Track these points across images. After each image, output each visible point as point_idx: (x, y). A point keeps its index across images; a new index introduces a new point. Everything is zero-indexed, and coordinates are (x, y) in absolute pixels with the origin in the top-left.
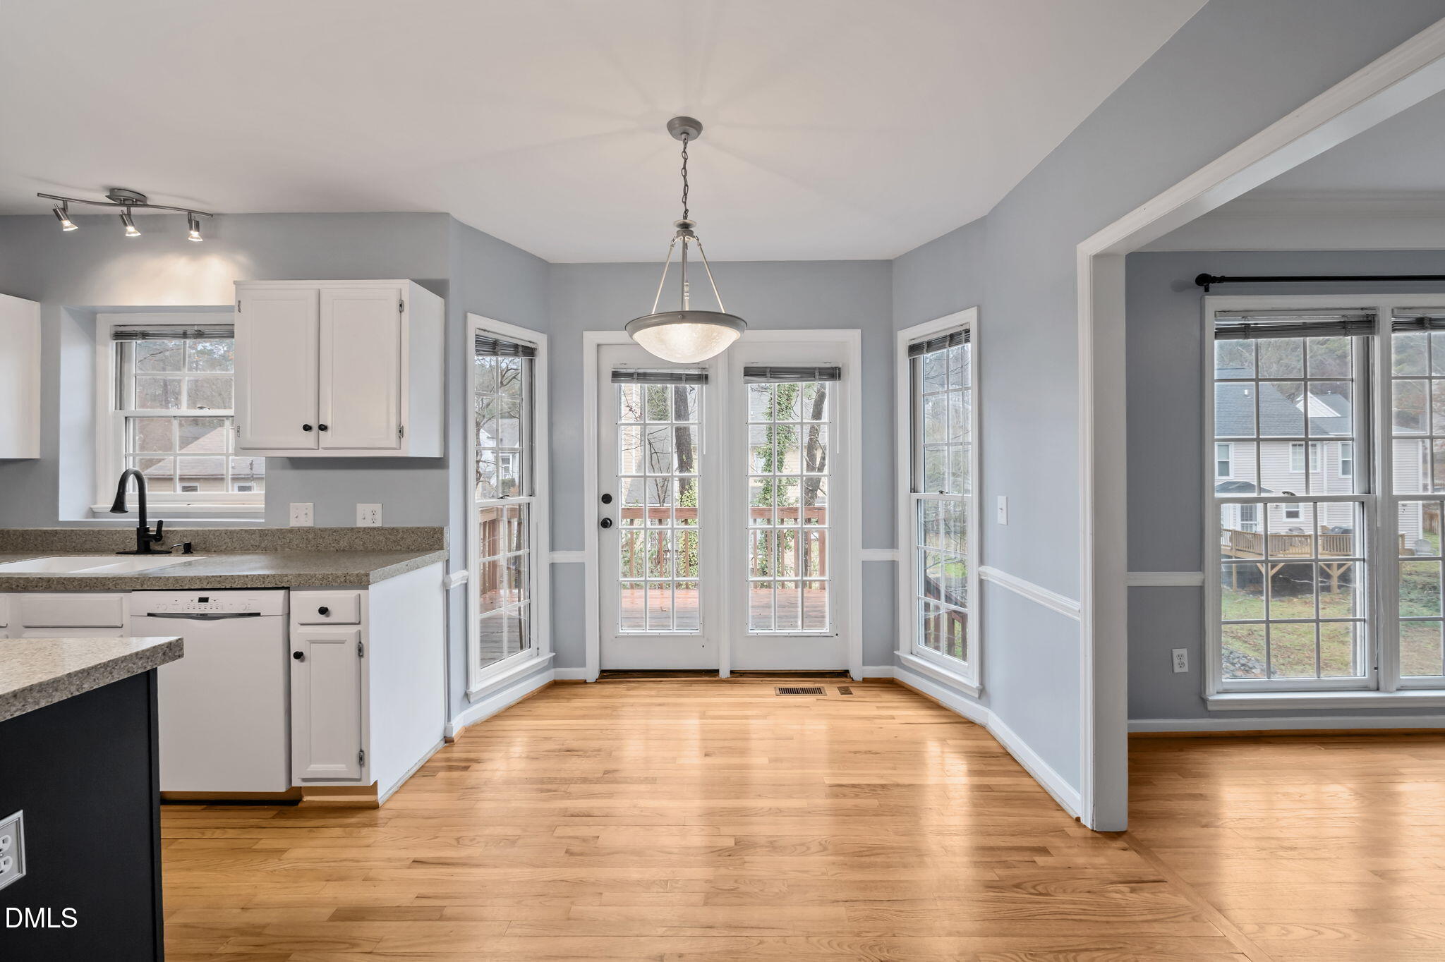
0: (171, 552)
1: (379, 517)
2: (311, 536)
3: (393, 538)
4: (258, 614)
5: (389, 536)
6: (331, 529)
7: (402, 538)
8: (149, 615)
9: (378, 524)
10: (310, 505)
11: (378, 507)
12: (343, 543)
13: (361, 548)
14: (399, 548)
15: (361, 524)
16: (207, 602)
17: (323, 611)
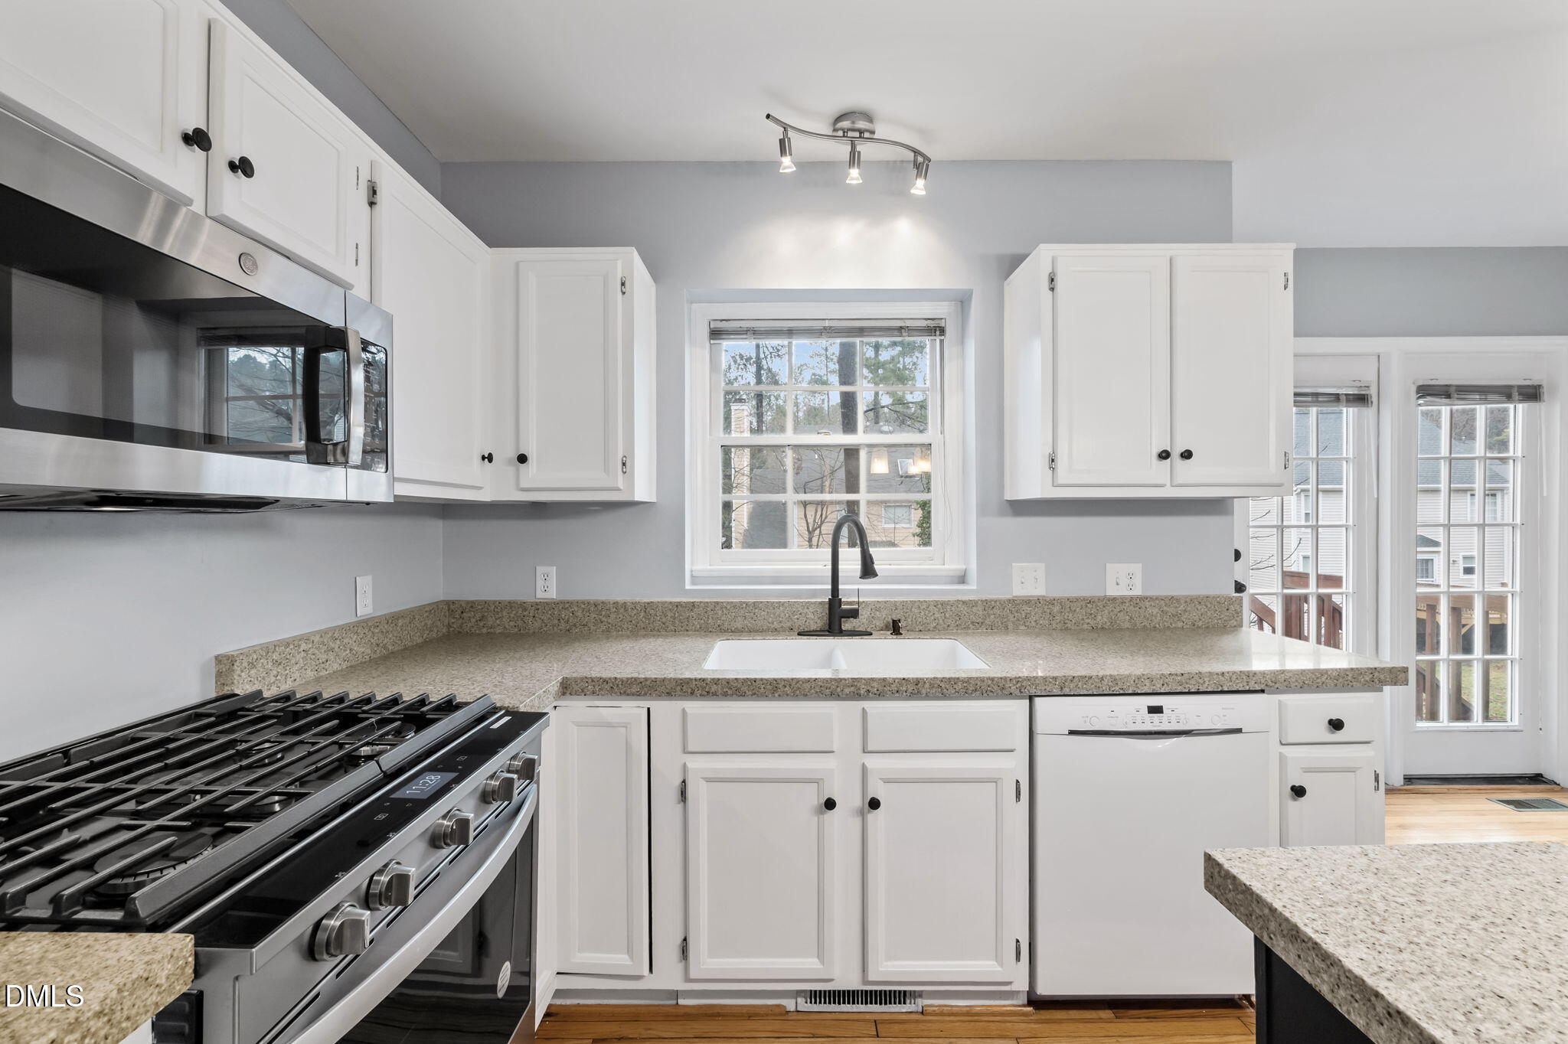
0: (871, 634)
1: (1138, 581)
2: (1056, 609)
3: (1171, 610)
4: (1239, 731)
5: (1165, 608)
6: (1084, 599)
7: (1185, 611)
8: (1072, 733)
9: (1137, 591)
10: (1041, 566)
11: (1137, 568)
12: (1102, 619)
13: (1127, 625)
14: (1180, 624)
15: (1112, 591)
16: (1162, 712)
17: (1336, 725)
